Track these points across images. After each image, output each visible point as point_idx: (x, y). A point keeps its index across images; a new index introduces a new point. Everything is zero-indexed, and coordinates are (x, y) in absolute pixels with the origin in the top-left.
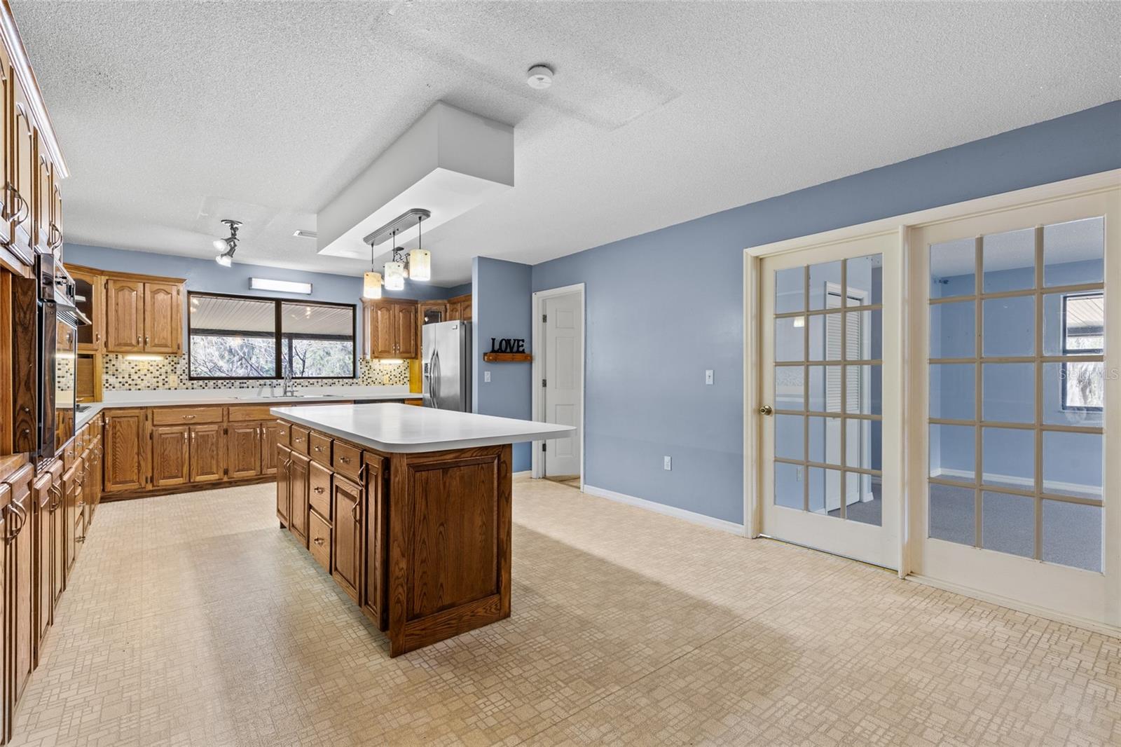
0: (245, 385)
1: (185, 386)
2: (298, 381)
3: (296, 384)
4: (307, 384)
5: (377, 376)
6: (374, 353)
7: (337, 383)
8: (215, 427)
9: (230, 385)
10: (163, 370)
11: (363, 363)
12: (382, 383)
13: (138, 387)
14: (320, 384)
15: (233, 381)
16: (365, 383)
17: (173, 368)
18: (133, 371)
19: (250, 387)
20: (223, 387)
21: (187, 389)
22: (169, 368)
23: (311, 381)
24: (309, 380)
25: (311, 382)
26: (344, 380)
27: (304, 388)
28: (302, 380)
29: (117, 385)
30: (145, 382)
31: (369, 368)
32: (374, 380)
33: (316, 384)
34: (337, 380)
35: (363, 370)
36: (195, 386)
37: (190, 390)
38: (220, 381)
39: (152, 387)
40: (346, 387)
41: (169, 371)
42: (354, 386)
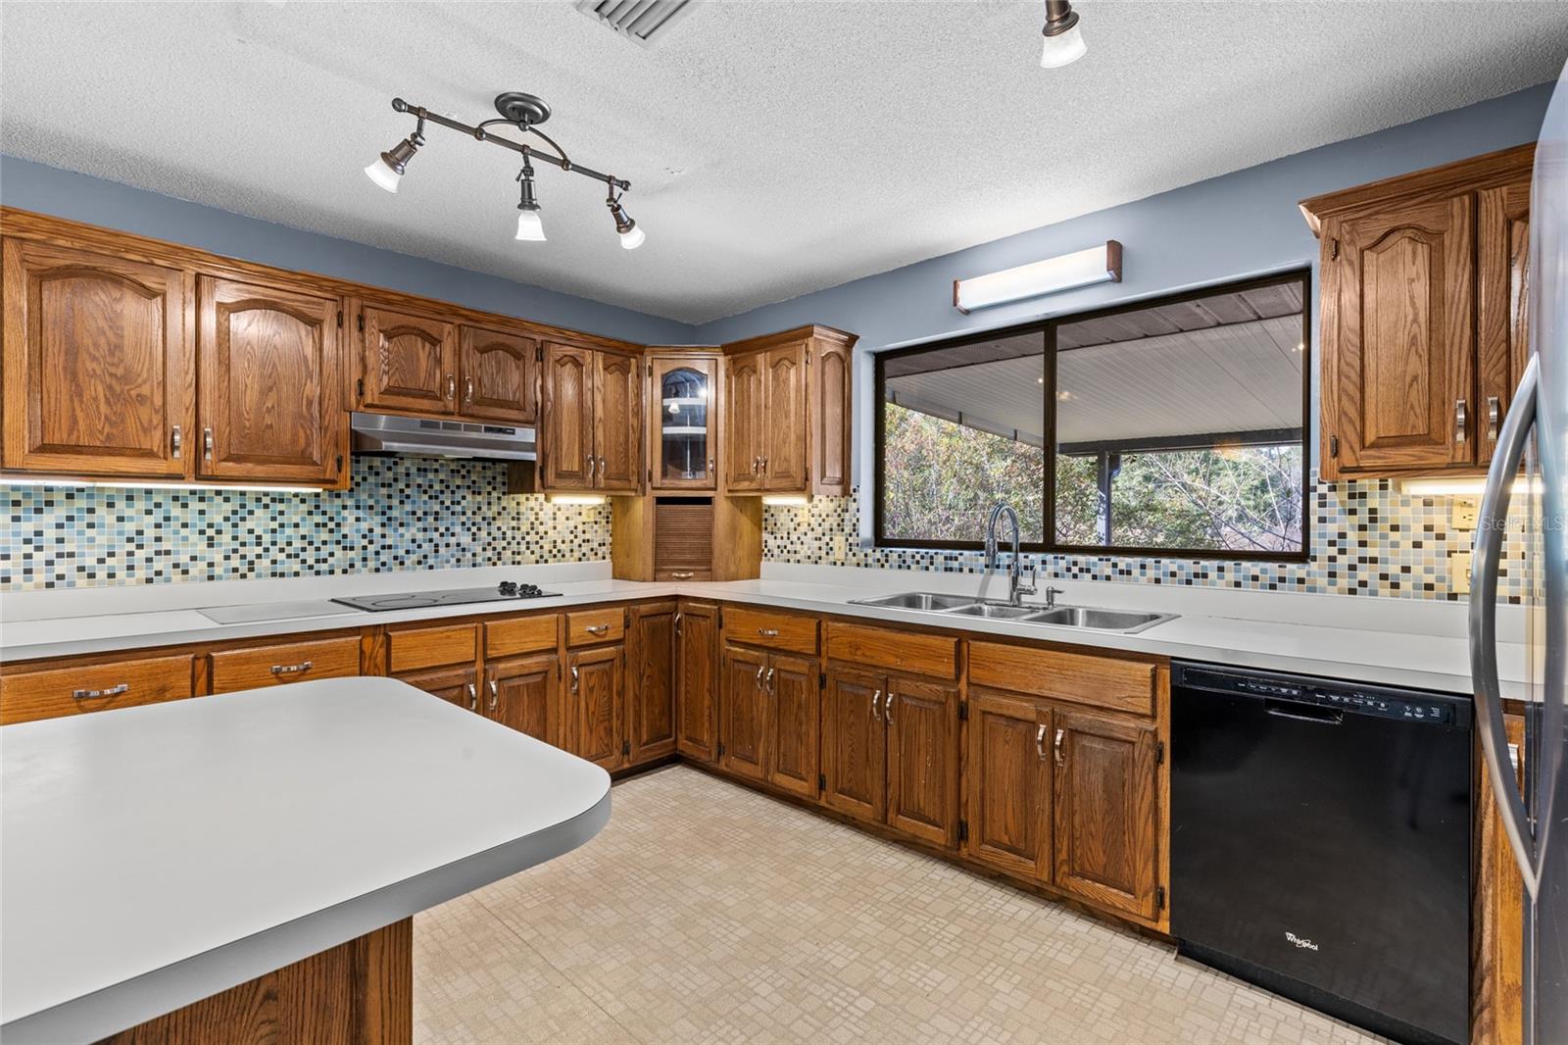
0: (955, 564)
1: (855, 560)
2: (1081, 559)
3: (1075, 570)
4: (1109, 571)
5: (1411, 556)
6: (1336, 453)
7: (1213, 575)
8: (802, 666)
9: (925, 562)
10: (826, 525)
11: (1332, 497)
12: (1442, 588)
13: (798, 557)
14: (1151, 573)
15: (932, 552)
16: (1344, 582)
17: (839, 520)
18: (792, 525)
19: (966, 570)
20: (913, 566)
21: (858, 565)
22: (833, 521)
23: (1123, 562)
24: (1114, 559)
25: (1122, 566)
26: (1245, 564)
27: (1101, 584)
28: (1094, 559)
29: (776, 551)
30: (805, 547)
31: (1363, 516)
32: (1394, 569)
33: (1136, 572)
34: (1216, 563)
35: (1332, 529)
36: (870, 560)
37: (862, 569)
38: (910, 551)
39: (813, 559)
40: (1251, 595)
41: (835, 527)
42: (1286, 595)
